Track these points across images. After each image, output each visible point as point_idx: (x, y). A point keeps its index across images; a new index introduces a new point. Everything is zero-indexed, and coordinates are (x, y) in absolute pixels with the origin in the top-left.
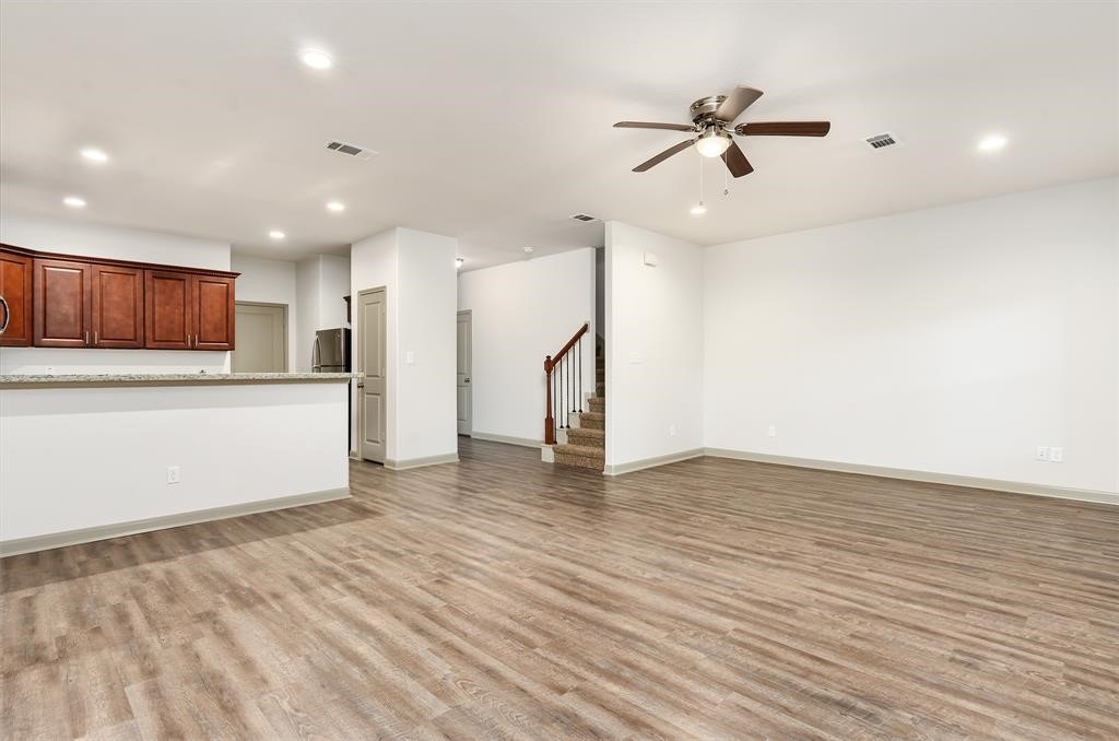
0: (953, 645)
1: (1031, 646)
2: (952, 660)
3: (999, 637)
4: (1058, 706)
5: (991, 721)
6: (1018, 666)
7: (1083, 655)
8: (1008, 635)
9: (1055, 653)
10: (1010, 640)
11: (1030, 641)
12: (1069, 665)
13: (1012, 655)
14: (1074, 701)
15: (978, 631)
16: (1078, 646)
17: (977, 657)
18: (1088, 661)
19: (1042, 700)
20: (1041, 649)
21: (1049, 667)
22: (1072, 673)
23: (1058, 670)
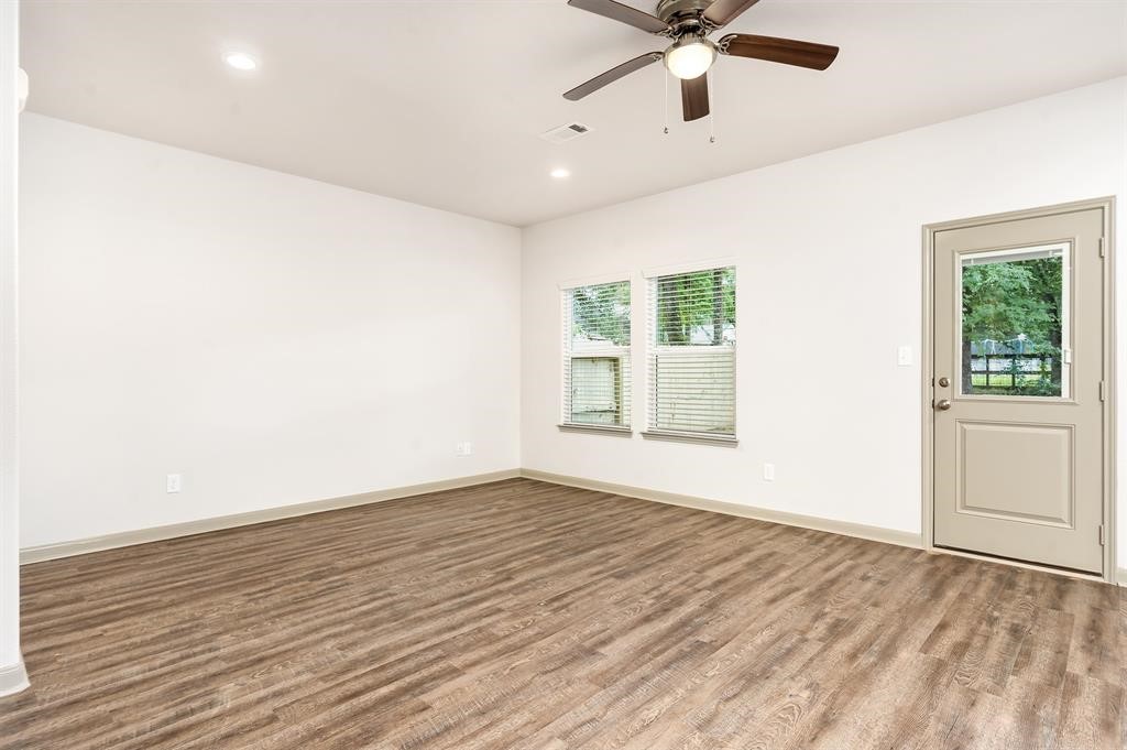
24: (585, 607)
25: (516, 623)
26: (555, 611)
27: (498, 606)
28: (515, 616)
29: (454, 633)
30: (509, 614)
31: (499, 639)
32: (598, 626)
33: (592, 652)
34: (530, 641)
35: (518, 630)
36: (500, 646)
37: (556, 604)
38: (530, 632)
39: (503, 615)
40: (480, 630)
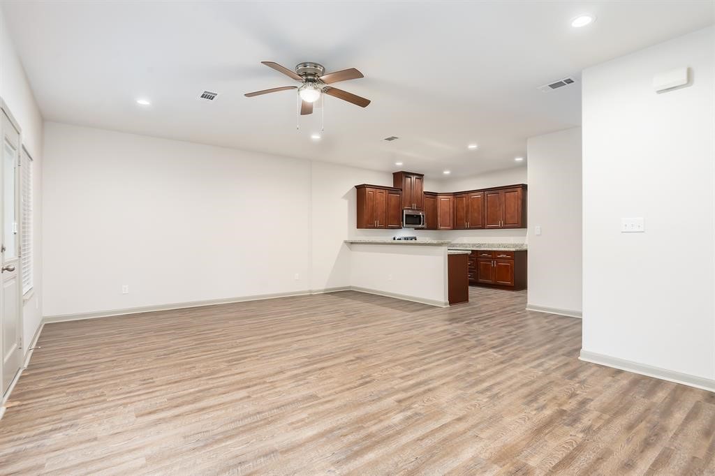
0: (157, 383)
1: (125, 401)
2: (152, 378)
3: (143, 397)
4: (105, 383)
5: (125, 370)
6: (126, 389)
7: (98, 410)
8: (139, 401)
9: (112, 404)
10: (137, 398)
11: (127, 404)
12: (104, 401)
13: (130, 392)
14: (99, 388)
15: (154, 395)
16: (102, 414)
17: (144, 384)
18: (96, 408)
19: (111, 382)
20: (120, 402)
21: (113, 396)
22: (102, 398)
23: (109, 396)
24: (351, 377)
25: (391, 371)
26: (369, 376)
27: (402, 381)
28: (392, 374)
29: (422, 368)
30: (396, 376)
31: (400, 365)
32: (349, 367)
33: (358, 358)
34: (385, 363)
35: (391, 368)
36: (400, 362)
37: (368, 379)
38: (385, 367)
39: (399, 375)
40: (410, 369)
